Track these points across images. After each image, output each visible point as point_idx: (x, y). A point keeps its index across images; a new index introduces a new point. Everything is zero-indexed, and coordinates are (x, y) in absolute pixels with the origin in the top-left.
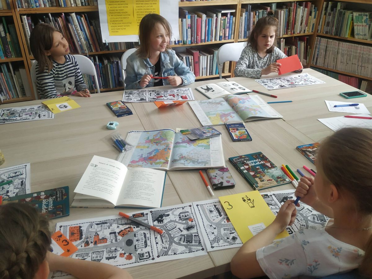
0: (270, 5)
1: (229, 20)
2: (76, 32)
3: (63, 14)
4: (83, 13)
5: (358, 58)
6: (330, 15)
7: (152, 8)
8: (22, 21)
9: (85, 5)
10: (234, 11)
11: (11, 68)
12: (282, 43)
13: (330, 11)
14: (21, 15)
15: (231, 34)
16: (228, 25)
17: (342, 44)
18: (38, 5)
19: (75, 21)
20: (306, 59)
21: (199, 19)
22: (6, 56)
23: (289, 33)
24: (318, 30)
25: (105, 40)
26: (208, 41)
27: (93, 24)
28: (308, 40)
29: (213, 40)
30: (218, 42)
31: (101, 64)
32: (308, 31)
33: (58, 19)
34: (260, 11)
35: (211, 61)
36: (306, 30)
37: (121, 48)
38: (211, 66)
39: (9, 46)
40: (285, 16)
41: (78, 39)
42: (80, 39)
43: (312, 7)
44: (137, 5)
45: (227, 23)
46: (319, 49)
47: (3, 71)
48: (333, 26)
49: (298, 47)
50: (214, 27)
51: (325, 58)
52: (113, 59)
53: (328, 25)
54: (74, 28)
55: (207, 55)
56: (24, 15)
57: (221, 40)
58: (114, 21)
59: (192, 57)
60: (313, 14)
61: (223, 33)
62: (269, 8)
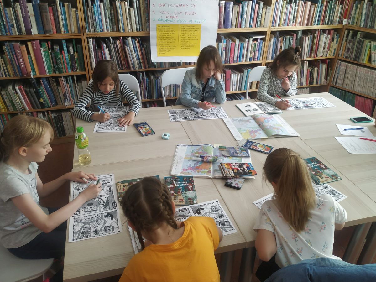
0: (296, 32)
1: (259, 45)
2: (130, 53)
3: (121, 37)
4: (137, 37)
5: (373, 82)
6: (350, 42)
7: (194, 34)
8: (88, 43)
9: (140, 31)
10: (264, 37)
11: (75, 80)
12: (305, 65)
13: (351, 38)
14: (88, 38)
15: (260, 56)
16: (258, 48)
17: (360, 69)
18: (102, 30)
19: (130, 44)
20: (327, 80)
21: (233, 43)
22: (73, 70)
23: (312, 56)
24: (339, 55)
25: (154, 60)
26: (239, 62)
27: (145, 46)
28: (330, 63)
29: (244, 61)
30: (248, 62)
31: (147, 79)
32: (330, 55)
33: (117, 42)
34: (287, 37)
35: (241, 79)
36: (328, 54)
37: (165, 66)
38: (241, 83)
39: (76, 62)
40: (309, 41)
41: (132, 58)
42: (133, 59)
43: (334, 34)
44: (182, 32)
45: (257, 47)
46: (339, 71)
47: (69, 82)
48: (352, 53)
49: (319, 69)
50: (246, 50)
51: (344, 80)
52: (157, 75)
53: (348, 51)
54: (129, 50)
55: (238, 73)
56: (90, 38)
57: (251, 61)
58: (162, 44)
59: (225, 74)
60: (335, 40)
61: (253, 55)
62: (295, 35)
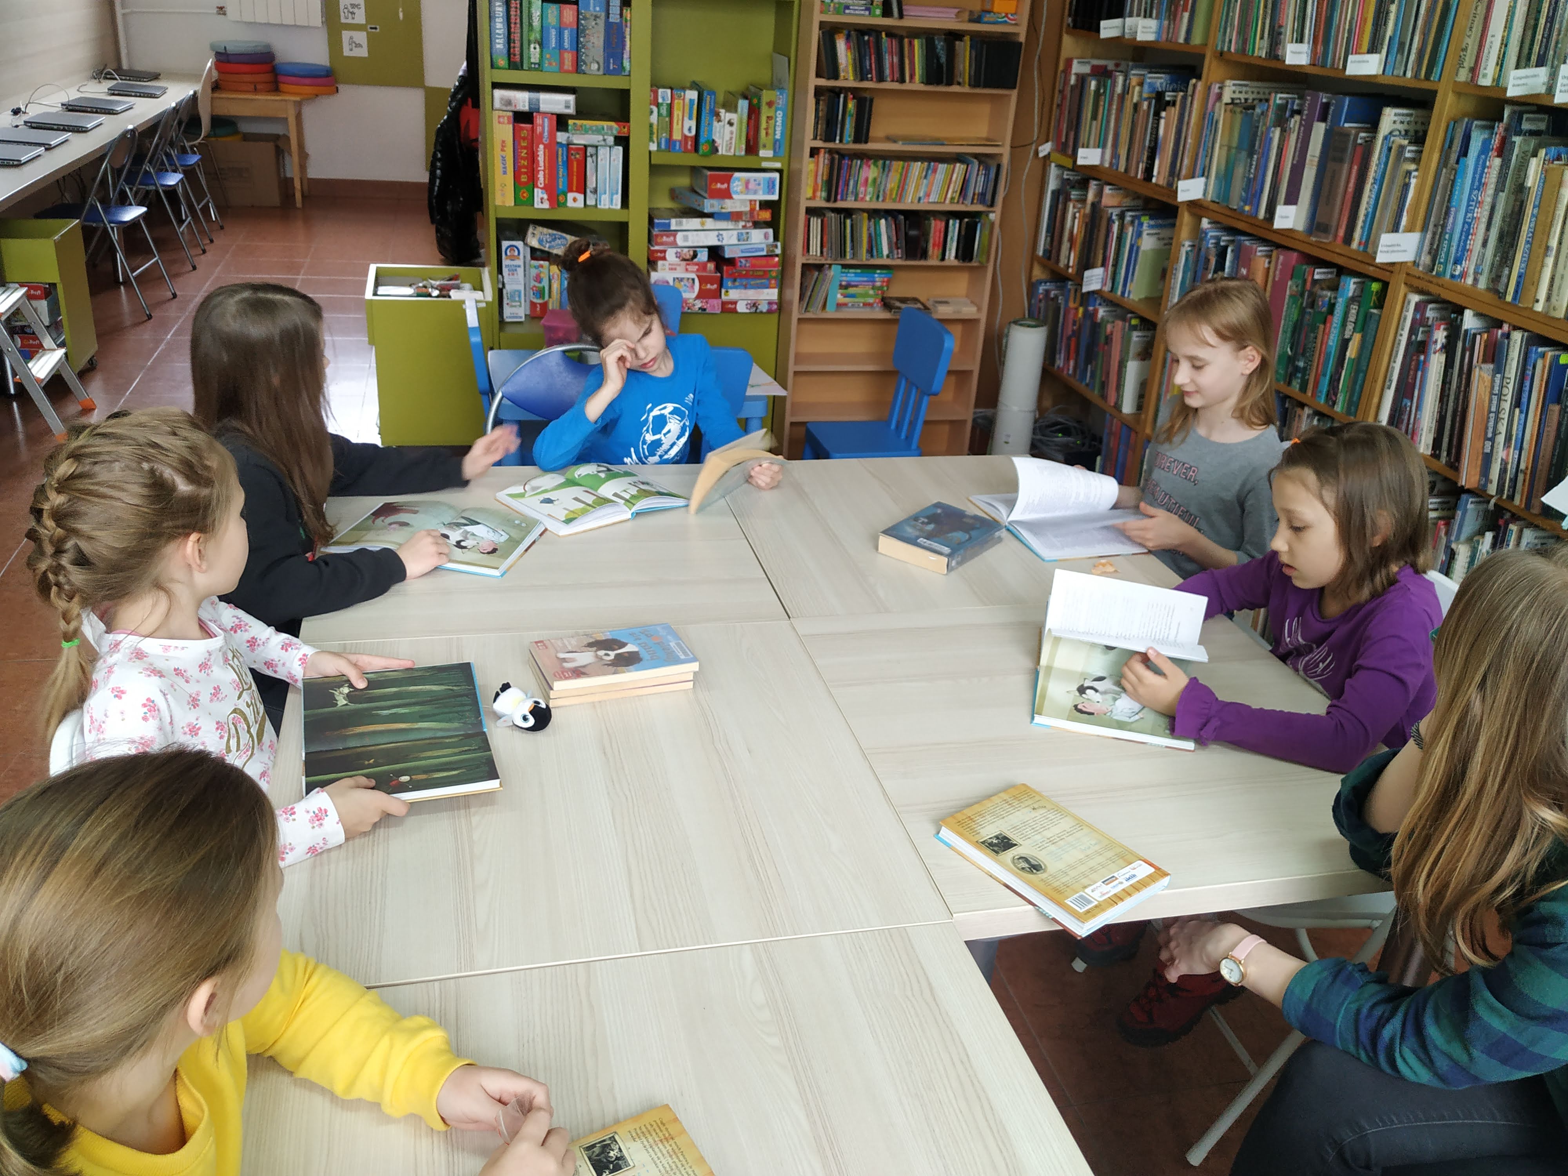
18: (1457, 273)
42: (1495, 433)
54: (1496, 388)
